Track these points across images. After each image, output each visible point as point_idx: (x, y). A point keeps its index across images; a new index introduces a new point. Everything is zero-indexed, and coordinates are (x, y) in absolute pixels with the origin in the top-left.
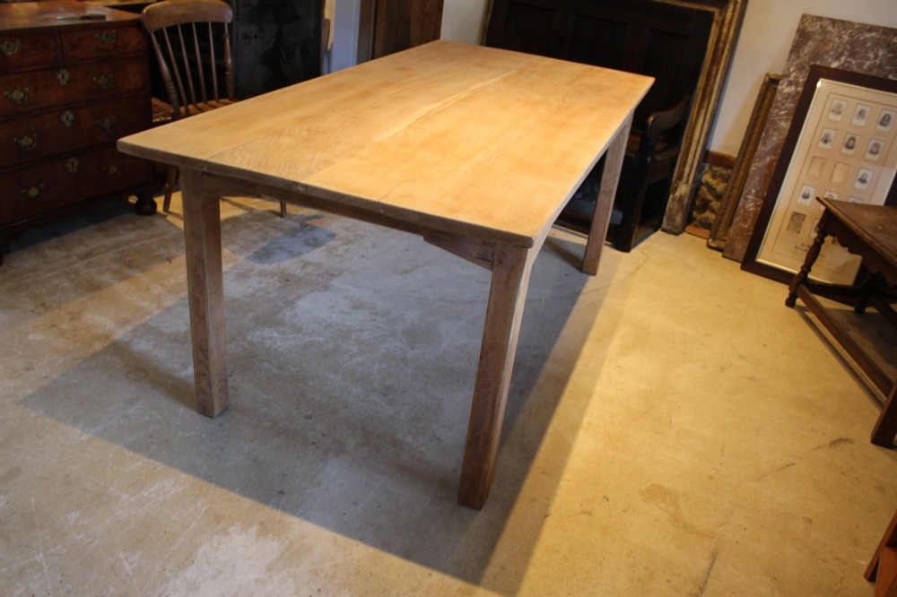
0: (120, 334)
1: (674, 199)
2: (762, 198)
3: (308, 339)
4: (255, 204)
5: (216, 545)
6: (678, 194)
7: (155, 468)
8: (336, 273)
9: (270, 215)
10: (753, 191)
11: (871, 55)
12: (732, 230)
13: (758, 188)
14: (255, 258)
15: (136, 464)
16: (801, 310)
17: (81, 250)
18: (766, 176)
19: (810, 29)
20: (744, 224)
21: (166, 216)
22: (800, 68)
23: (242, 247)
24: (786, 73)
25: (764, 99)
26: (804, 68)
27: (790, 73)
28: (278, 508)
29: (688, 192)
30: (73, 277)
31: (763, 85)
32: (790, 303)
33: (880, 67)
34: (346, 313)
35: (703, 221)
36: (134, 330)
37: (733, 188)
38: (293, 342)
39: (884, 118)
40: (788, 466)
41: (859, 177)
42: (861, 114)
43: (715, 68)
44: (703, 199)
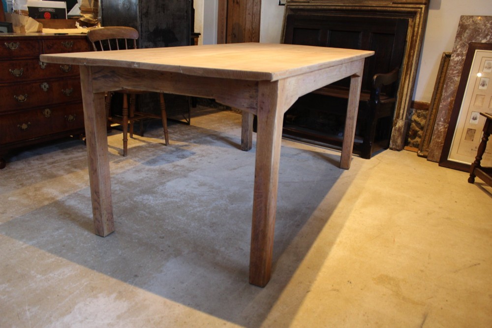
0: (60, 197)
1: (395, 130)
2: (448, 123)
3: (169, 200)
4: (153, 140)
5: (88, 303)
6: (397, 126)
7: (61, 262)
8: (193, 170)
9: (160, 145)
10: (442, 120)
12: (431, 144)
13: (445, 117)
14: (147, 163)
15: (51, 260)
17: (51, 160)
18: (449, 110)
19: (466, 24)
20: (438, 140)
22: (463, 46)
23: (140, 159)
24: (455, 49)
25: (443, 67)
26: (465, 45)
27: (457, 49)
28: (132, 284)
29: (403, 125)
30: (42, 172)
31: (442, 59)
32: (471, 180)
34: (195, 188)
35: (415, 144)
36: (69, 196)
37: (430, 120)
38: (160, 201)
40: (475, 265)
44: (413, 130)
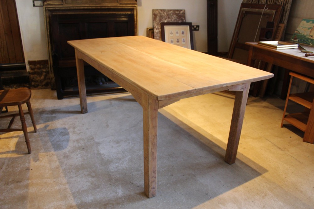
0: (73, 202)
3: (126, 159)
11: (173, 17)
14: (57, 149)
24: (154, 26)
26: (159, 24)
27: (156, 26)
31: (147, 32)
33: (176, 20)
36: (74, 197)
38: (125, 163)
39: (182, 32)
42: (177, 33)
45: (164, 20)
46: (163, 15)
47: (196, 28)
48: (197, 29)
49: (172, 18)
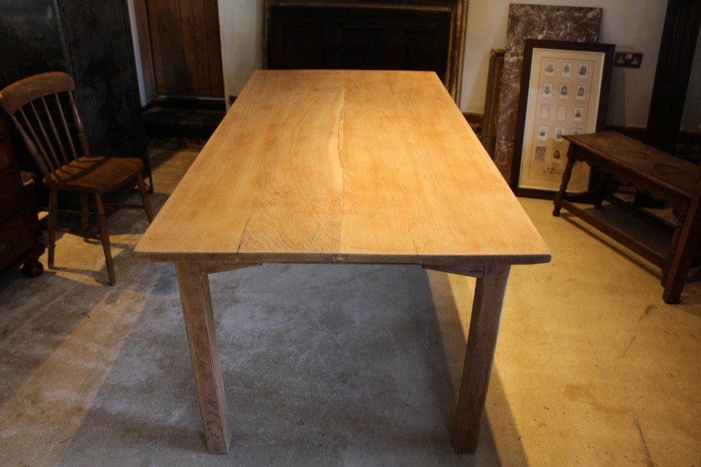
2: (511, 141)
3: (252, 352)
4: (125, 239)
8: (234, 285)
10: (504, 137)
11: (563, 27)
13: (507, 134)
14: (159, 291)
16: (565, 216)
18: (511, 125)
19: (518, 14)
20: (502, 162)
21: (55, 273)
22: (517, 43)
23: (141, 284)
24: (508, 47)
25: (494, 69)
26: (520, 42)
27: (511, 48)
30: (5, 359)
31: (491, 59)
32: (556, 213)
33: (570, 34)
34: (265, 319)
36: (100, 394)
37: (487, 137)
38: (242, 360)
39: (582, 70)
40: (633, 339)
41: (575, 113)
42: (566, 69)
43: (457, 52)
45: (536, 34)
46: (537, 19)
47: (632, 59)
48: (635, 62)
49: (561, 30)
